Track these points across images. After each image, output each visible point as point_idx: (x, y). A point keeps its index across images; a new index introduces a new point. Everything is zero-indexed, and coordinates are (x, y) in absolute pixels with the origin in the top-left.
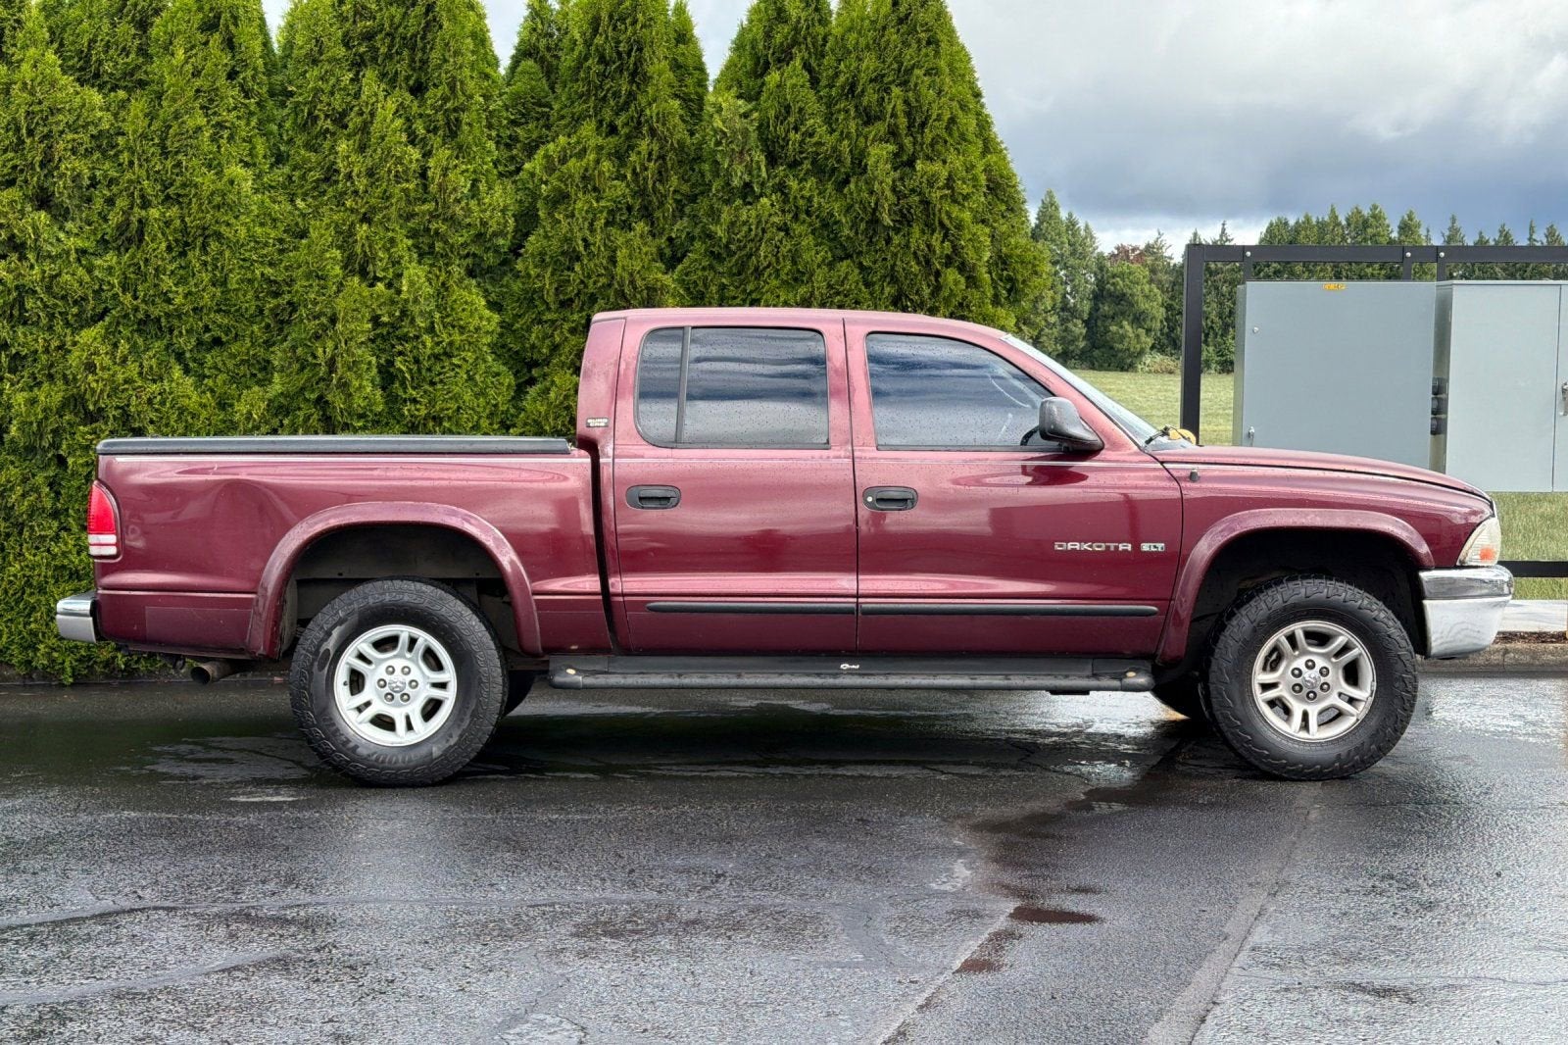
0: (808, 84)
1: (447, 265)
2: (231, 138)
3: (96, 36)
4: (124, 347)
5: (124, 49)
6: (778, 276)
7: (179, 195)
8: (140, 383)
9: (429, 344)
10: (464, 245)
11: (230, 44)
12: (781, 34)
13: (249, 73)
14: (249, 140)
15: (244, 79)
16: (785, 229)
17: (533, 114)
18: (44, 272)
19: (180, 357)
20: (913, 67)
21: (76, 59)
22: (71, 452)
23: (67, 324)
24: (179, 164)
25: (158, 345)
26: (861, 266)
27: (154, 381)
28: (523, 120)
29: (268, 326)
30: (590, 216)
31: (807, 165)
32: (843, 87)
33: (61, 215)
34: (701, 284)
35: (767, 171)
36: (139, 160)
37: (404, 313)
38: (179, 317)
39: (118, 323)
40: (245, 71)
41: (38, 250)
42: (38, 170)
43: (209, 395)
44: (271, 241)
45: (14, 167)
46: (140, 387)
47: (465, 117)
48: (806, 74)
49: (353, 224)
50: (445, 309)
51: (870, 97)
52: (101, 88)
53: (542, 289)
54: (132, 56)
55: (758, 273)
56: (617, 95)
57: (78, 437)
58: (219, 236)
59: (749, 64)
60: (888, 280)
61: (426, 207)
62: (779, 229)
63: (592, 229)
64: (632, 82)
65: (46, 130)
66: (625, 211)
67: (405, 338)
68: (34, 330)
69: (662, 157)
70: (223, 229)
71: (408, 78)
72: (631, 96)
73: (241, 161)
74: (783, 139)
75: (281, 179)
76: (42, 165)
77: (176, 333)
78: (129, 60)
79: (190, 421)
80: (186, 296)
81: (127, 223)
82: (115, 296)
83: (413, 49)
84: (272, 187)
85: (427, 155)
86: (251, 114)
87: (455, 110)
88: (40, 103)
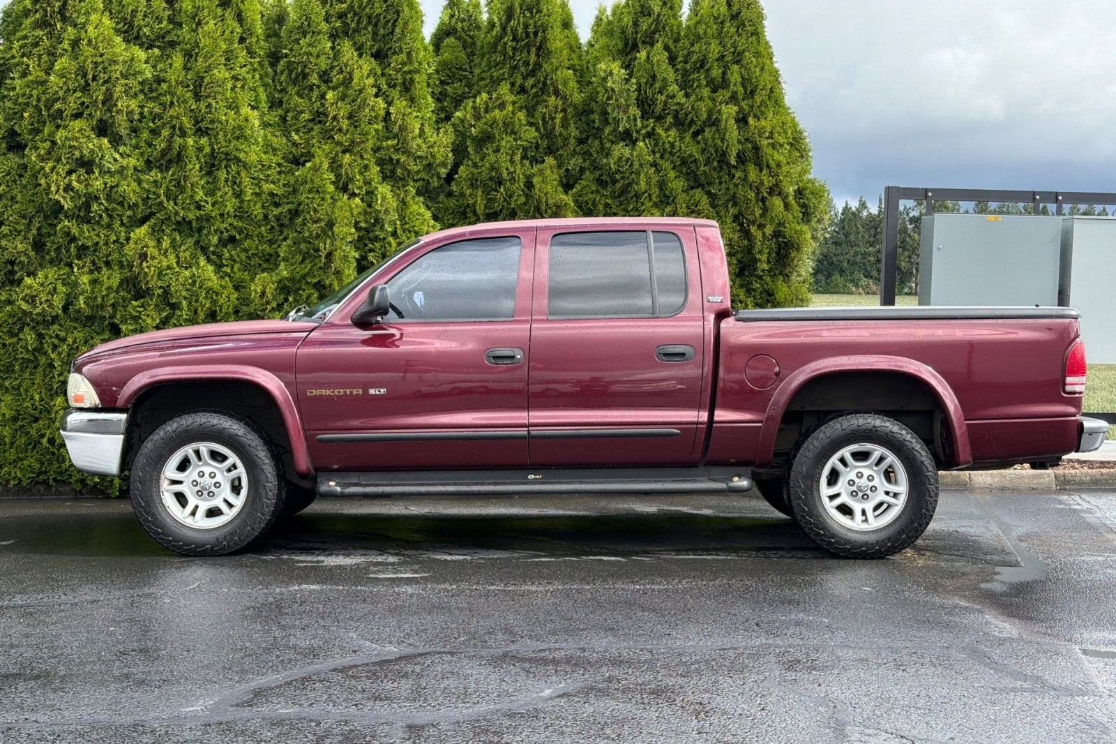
0: (667, 61)
1: (404, 186)
2: (243, 87)
3: (137, 7)
4: (166, 243)
5: (157, 18)
6: (650, 200)
7: (207, 128)
8: (177, 269)
9: (394, 244)
10: (418, 172)
11: (240, 17)
12: (645, 24)
13: (254, 39)
14: (253, 89)
15: (249, 43)
16: (654, 165)
17: (457, 76)
18: (106, 184)
19: (204, 250)
20: (744, 51)
21: (122, 24)
22: (124, 321)
23: (122, 224)
24: (209, 106)
25: (191, 241)
26: (709, 193)
27: (186, 268)
28: (450, 81)
29: (272, 227)
30: (510, 152)
31: (669, 119)
32: (695, 63)
33: (116, 141)
34: (590, 204)
35: (641, 122)
36: (178, 101)
37: (377, 220)
38: (208, 220)
39: (163, 223)
40: (251, 38)
41: (100, 166)
42: (100, 106)
43: (227, 279)
44: (273, 165)
45: (83, 103)
46: (177, 272)
47: (417, 77)
48: (666, 53)
49: (336, 154)
50: (404, 218)
51: (716, 72)
52: (141, 45)
53: (474, 204)
54: (165, 23)
55: (637, 196)
56: (527, 64)
57: (130, 308)
58: (238, 160)
59: (620, 45)
60: (731, 203)
61: (390, 142)
62: (651, 165)
63: (512, 161)
64: (538, 55)
65: (106, 76)
66: (534, 149)
67: (376, 239)
68: (96, 227)
69: (564, 110)
70: (242, 155)
71: (372, 46)
72: (538, 66)
73: (250, 105)
74: (651, 100)
75: (277, 119)
76: (104, 103)
77: (205, 232)
78: (163, 26)
79: (214, 297)
80: (213, 205)
81: (169, 148)
82: (161, 203)
83: (376, 25)
84: (270, 125)
85: (389, 104)
86: (255, 70)
87: (410, 72)
88: (102, 55)
